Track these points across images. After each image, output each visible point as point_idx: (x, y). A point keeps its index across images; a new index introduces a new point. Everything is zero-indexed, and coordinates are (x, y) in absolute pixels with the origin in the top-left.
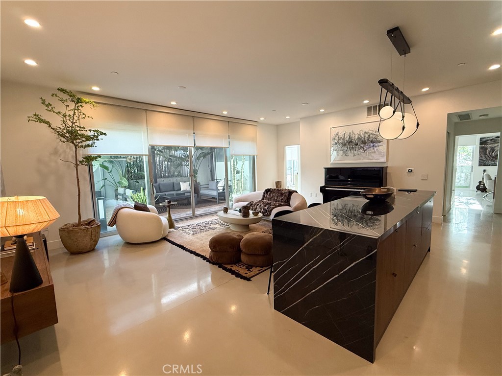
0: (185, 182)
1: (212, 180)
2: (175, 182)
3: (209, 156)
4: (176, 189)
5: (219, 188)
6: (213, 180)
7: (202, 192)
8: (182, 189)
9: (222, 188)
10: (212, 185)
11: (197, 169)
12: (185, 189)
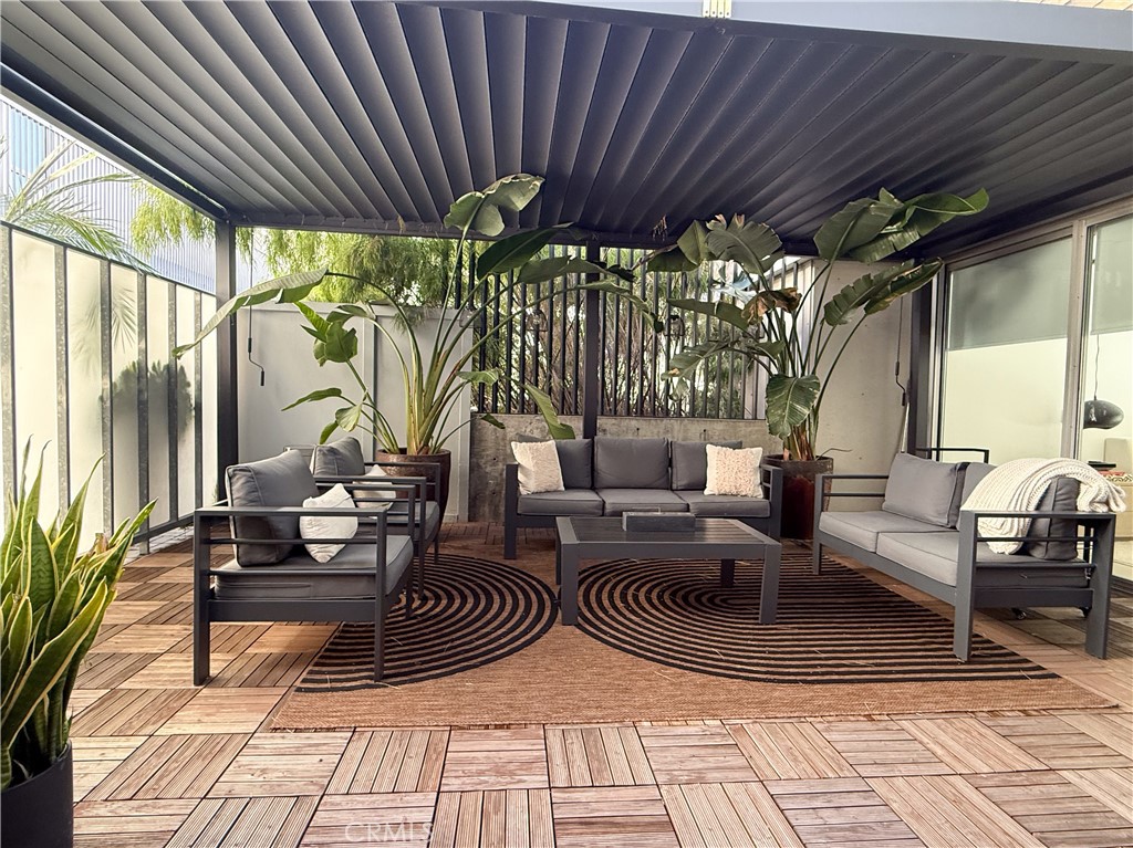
0: (738, 446)
1: (913, 449)
2: (680, 441)
3: (908, 297)
4: (680, 479)
5: (987, 528)
6: (918, 444)
7: (840, 523)
8: (711, 488)
9: (1015, 527)
10: (920, 487)
11: (821, 376)
12: (726, 489)
